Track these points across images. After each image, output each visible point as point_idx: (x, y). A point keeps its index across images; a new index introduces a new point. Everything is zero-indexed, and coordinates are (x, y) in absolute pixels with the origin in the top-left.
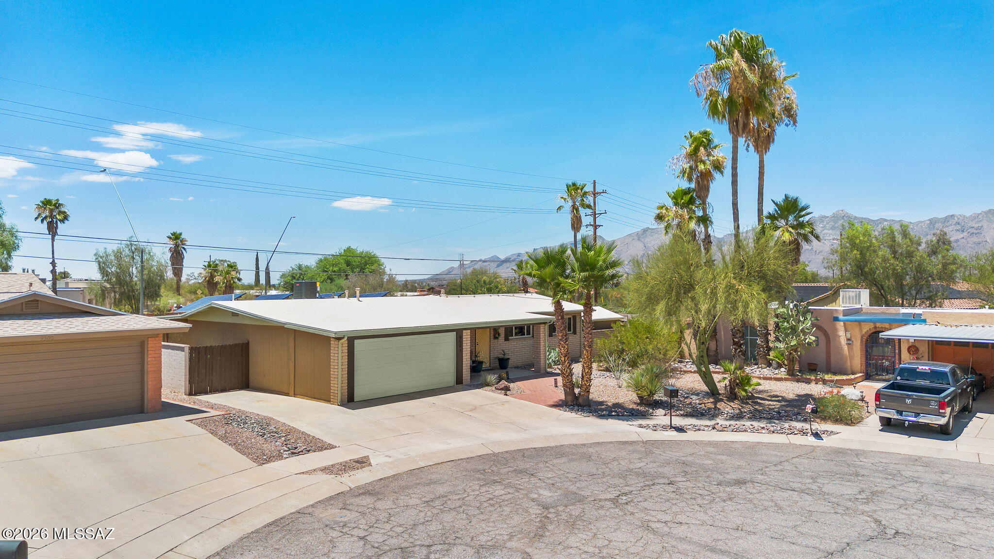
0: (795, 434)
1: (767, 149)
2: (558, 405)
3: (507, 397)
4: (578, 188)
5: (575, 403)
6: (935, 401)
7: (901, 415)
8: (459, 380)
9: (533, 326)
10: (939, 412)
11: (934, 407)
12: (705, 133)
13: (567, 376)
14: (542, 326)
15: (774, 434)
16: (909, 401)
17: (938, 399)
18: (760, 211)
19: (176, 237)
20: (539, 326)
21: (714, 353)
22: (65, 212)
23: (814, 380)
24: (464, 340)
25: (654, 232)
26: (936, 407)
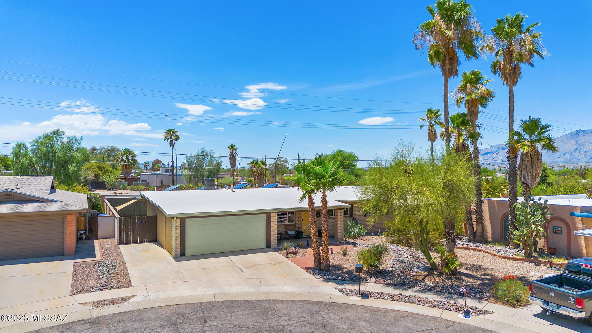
0: (451, 310)
1: (514, 83)
2: (308, 269)
3: (287, 259)
4: (433, 113)
5: (319, 268)
6: (573, 297)
7: (548, 305)
8: (268, 245)
9: (334, 211)
10: (576, 307)
11: (571, 302)
12: (473, 73)
13: (315, 249)
14: (339, 211)
15: (434, 308)
16: (553, 294)
17: (575, 296)
18: (511, 129)
19: (232, 147)
20: (337, 210)
21: (480, 234)
22: (177, 135)
23: (544, 263)
24: (271, 219)
25: (585, 133)
26: (574, 303)
